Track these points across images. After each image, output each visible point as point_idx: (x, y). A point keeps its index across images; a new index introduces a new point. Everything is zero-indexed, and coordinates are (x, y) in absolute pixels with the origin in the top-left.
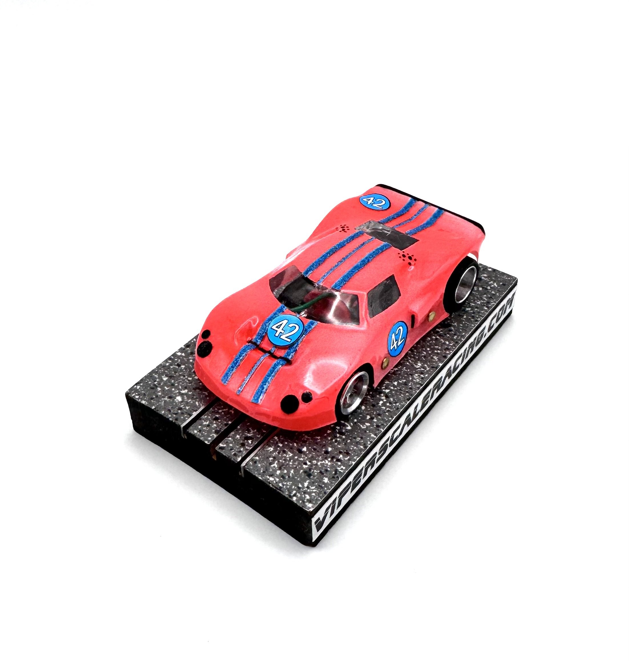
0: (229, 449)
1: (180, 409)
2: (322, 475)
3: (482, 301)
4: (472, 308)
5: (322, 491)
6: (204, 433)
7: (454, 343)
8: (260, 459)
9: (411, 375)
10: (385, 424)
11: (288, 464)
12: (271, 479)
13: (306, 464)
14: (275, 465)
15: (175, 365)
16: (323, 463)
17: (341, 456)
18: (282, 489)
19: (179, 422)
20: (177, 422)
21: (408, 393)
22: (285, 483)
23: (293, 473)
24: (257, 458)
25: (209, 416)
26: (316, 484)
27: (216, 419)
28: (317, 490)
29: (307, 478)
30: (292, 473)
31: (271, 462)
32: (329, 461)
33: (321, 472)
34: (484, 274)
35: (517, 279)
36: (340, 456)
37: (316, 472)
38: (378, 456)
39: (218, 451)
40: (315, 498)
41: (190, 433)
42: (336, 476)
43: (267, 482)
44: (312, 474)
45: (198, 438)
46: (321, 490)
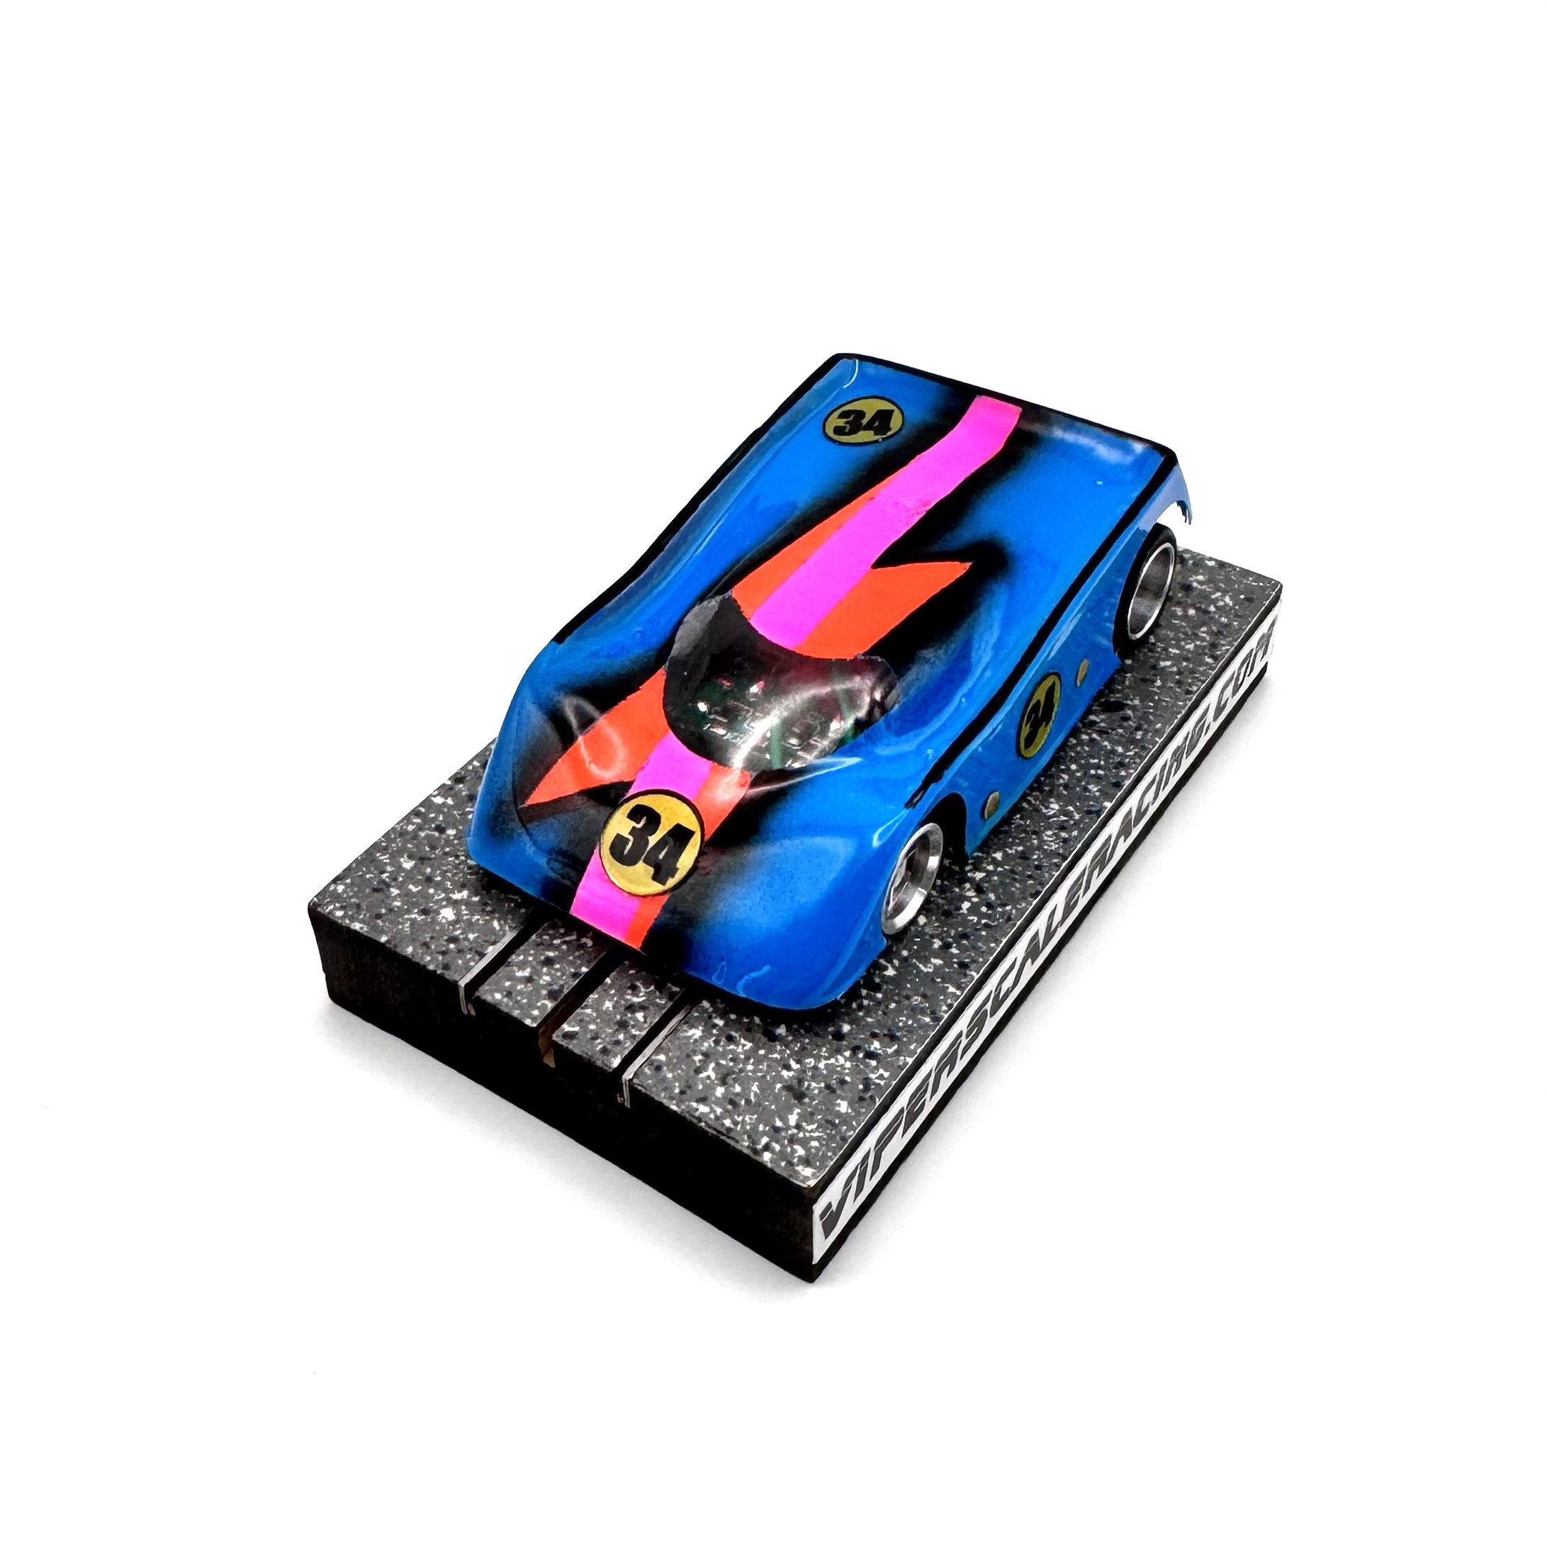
0: (589, 1036)
1: (453, 940)
2: (833, 1096)
3: (1198, 643)
4: (1176, 660)
5: (834, 1136)
6: (519, 998)
7: (1137, 750)
8: (669, 1059)
9: (1035, 833)
10: (981, 960)
11: (741, 1071)
12: (703, 1109)
13: (788, 1068)
14: (710, 1072)
15: (430, 829)
16: (832, 1064)
17: (876, 1045)
18: (732, 1134)
19: (455, 973)
20: (449, 975)
21: (1034, 880)
22: (740, 1119)
23: (758, 1092)
24: (662, 1057)
25: (531, 955)
26: (819, 1117)
27: (549, 962)
28: (822, 1132)
29: (794, 1103)
30: (755, 1093)
31: (699, 1068)
32: (846, 1059)
33: (828, 1087)
34: (1197, 574)
35: (1282, 586)
36: (872, 1044)
37: (815, 1088)
38: (964, 1041)
39: (560, 1043)
40: (820, 1154)
41: (484, 1002)
42: (868, 1095)
43: (694, 1117)
44: (806, 1092)
45: (506, 1013)
46: (833, 1132)
